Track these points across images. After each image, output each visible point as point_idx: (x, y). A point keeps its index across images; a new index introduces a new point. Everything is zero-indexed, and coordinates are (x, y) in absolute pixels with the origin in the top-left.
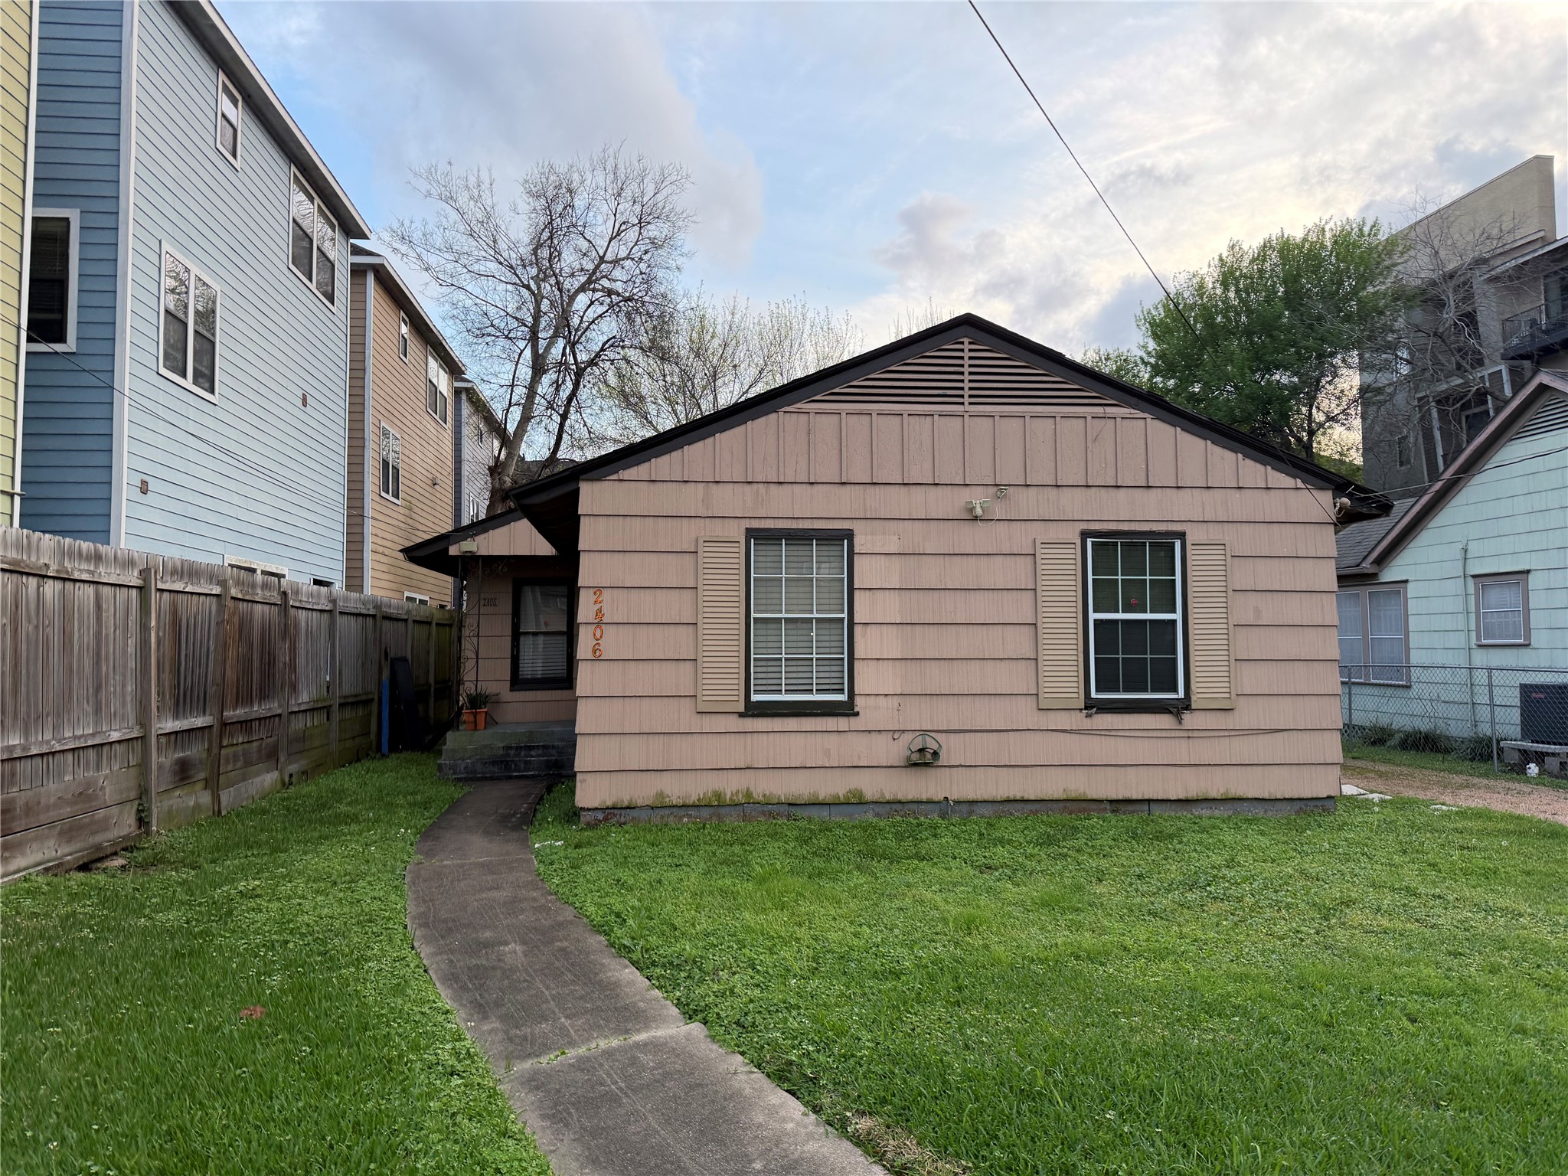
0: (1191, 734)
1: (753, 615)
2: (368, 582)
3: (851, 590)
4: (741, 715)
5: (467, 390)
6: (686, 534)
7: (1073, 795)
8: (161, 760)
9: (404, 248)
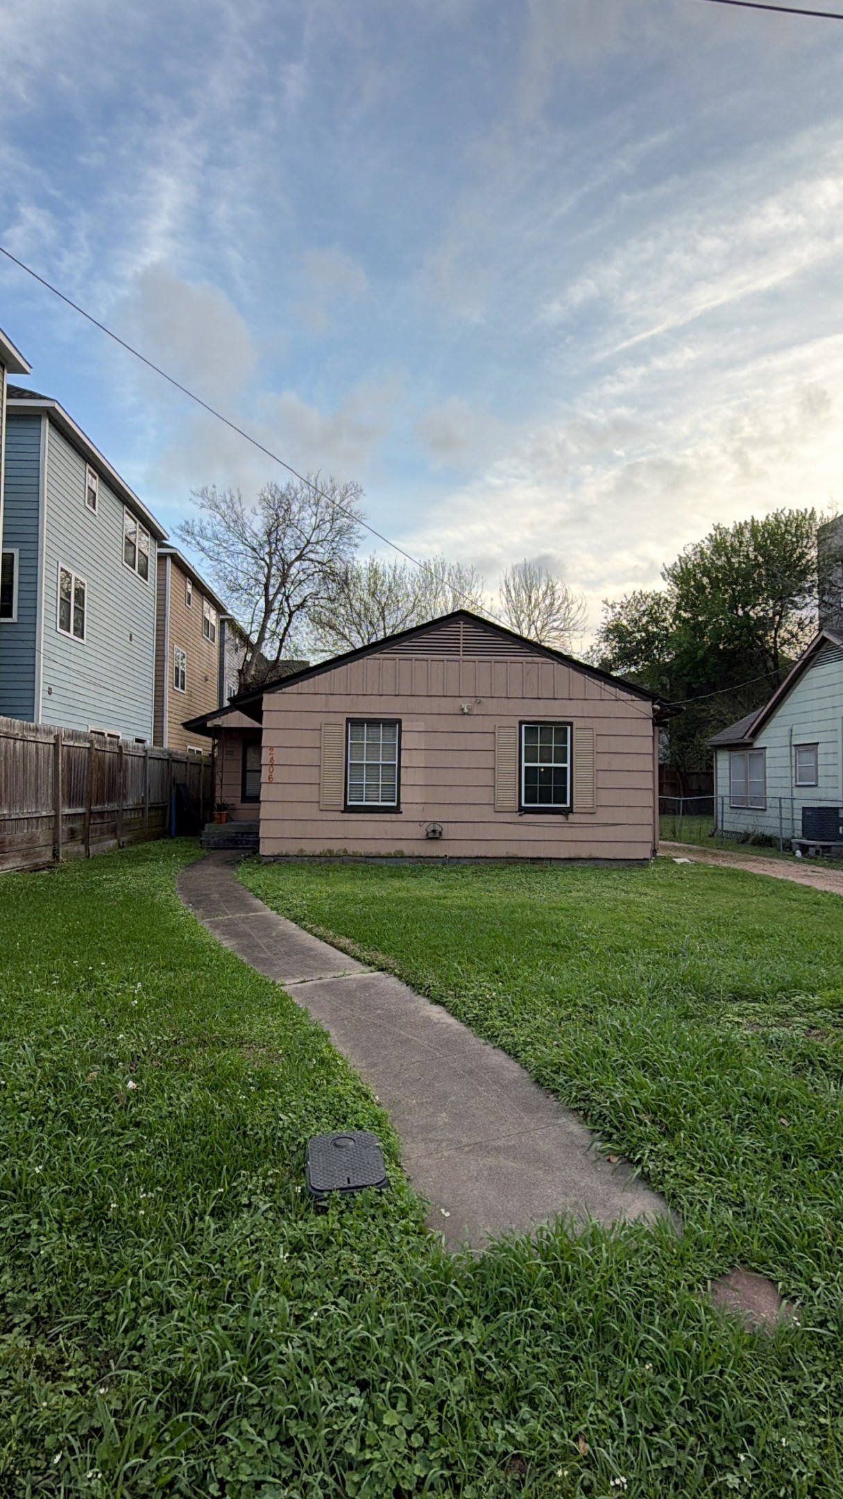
0: (573, 825)
1: (349, 762)
2: (166, 740)
3: (400, 750)
4: (342, 812)
5: (228, 620)
6: (317, 720)
7: (510, 855)
8: (63, 827)
9: (189, 539)
